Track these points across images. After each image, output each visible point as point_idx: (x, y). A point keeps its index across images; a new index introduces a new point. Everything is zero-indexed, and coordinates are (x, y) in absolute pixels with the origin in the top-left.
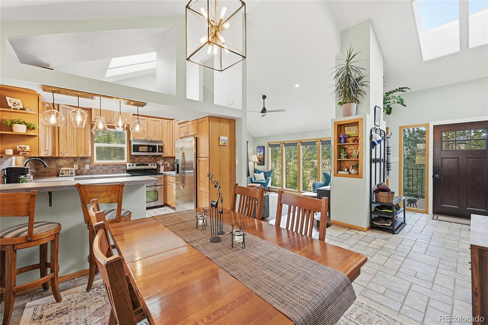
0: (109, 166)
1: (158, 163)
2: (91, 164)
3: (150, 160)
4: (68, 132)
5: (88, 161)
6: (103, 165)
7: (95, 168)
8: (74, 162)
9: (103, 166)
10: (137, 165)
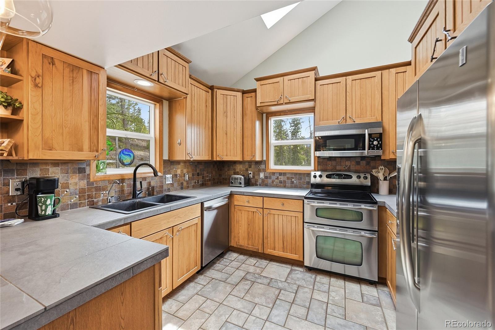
0: (288, 176)
1: (374, 174)
2: (266, 171)
3: (358, 167)
4: (228, 127)
5: (263, 166)
6: (280, 173)
7: (270, 178)
8: (249, 168)
9: (280, 175)
10: (328, 176)
